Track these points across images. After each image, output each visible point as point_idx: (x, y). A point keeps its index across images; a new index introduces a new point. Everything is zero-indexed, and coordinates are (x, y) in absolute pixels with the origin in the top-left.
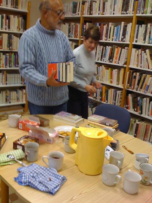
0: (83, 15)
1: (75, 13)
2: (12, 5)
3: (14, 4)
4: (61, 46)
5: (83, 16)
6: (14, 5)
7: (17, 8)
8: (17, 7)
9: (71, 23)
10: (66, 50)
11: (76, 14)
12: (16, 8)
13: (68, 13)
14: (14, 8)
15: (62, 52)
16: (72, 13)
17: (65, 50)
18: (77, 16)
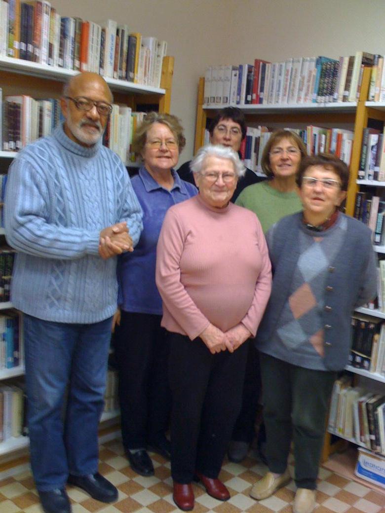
0: (368, 100)
1: (331, 94)
2: (115, 69)
3: (121, 65)
4: (110, 184)
5: (368, 104)
6: (121, 69)
7: (132, 80)
8: (131, 75)
9: (309, 128)
10: (122, 194)
11: (335, 97)
12: (127, 78)
13: (296, 94)
14: (121, 78)
15: (111, 197)
16: (316, 95)
17: (119, 194)
18: (340, 104)
